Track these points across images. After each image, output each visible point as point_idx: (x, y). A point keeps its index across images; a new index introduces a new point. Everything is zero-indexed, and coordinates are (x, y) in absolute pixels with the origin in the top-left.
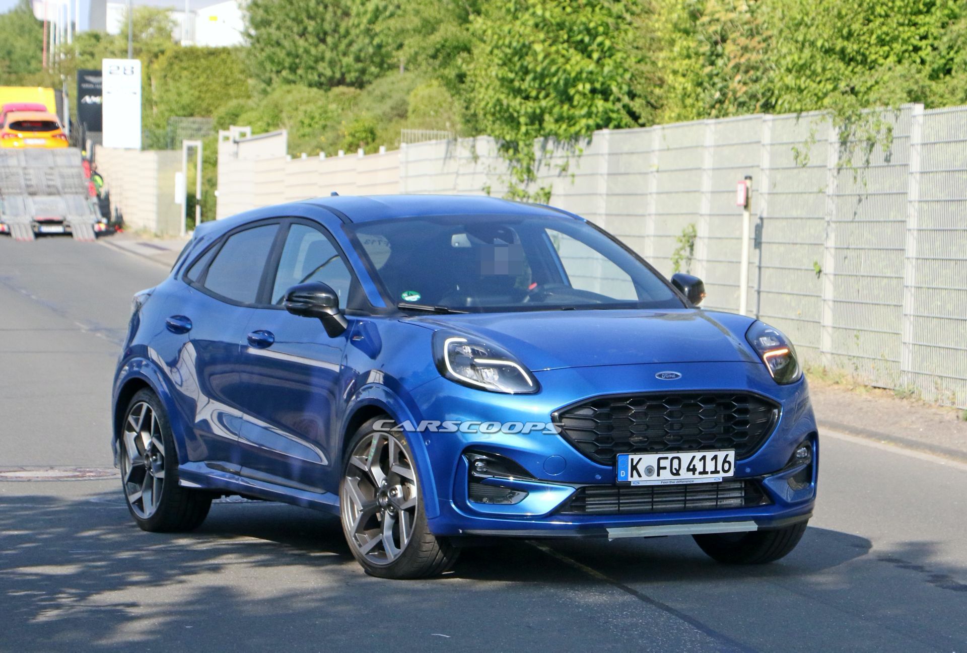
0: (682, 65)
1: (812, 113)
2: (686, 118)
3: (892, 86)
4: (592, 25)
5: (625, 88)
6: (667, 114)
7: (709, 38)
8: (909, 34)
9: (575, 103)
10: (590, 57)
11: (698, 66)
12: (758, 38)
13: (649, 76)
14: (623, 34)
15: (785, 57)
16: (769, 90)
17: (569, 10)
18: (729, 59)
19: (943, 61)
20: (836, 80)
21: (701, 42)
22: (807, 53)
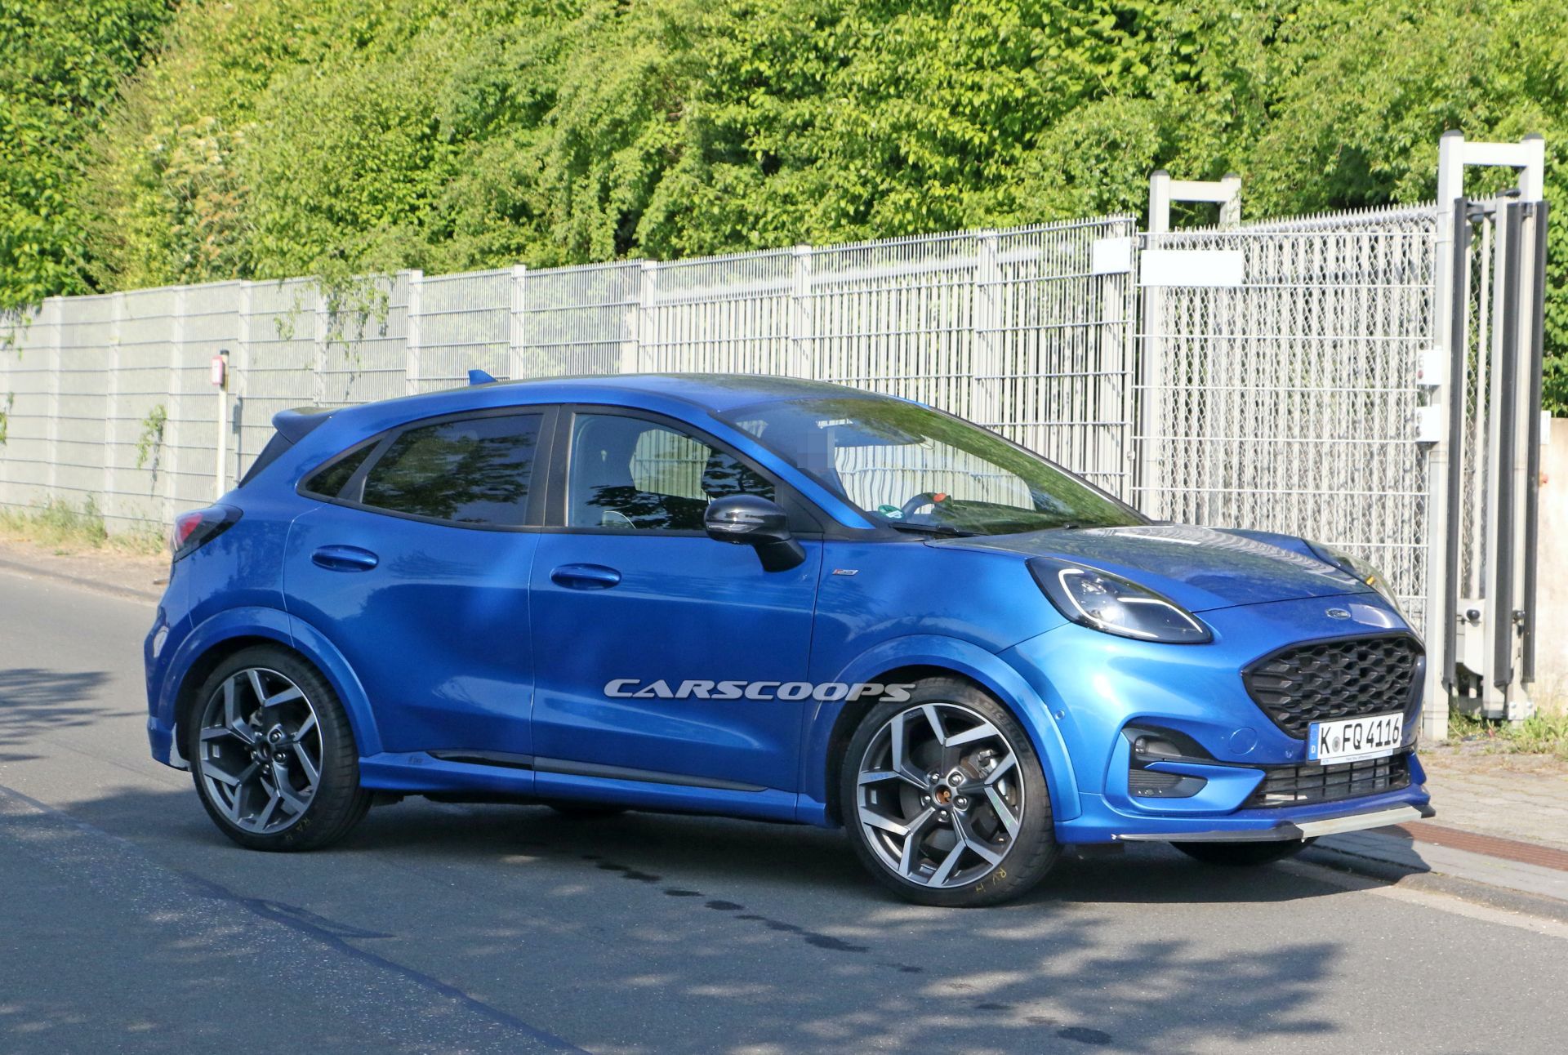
0: (145, 223)
1: (297, 279)
2: (152, 284)
3: (386, 249)
4: (39, 176)
5: (80, 249)
6: (130, 279)
7: (176, 193)
8: (405, 192)
9: (21, 265)
10: (37, 212)
11: (164, 225)
12: (233, 194)
13: (106, 234)
14: (76, 187)
15: (264, 216)
16: (247, 252)
17: (10, 157)
18: (200, 217)
19: (444, 222)
20: (322, 242)
21: (167, 197)
22: (290, 210)
